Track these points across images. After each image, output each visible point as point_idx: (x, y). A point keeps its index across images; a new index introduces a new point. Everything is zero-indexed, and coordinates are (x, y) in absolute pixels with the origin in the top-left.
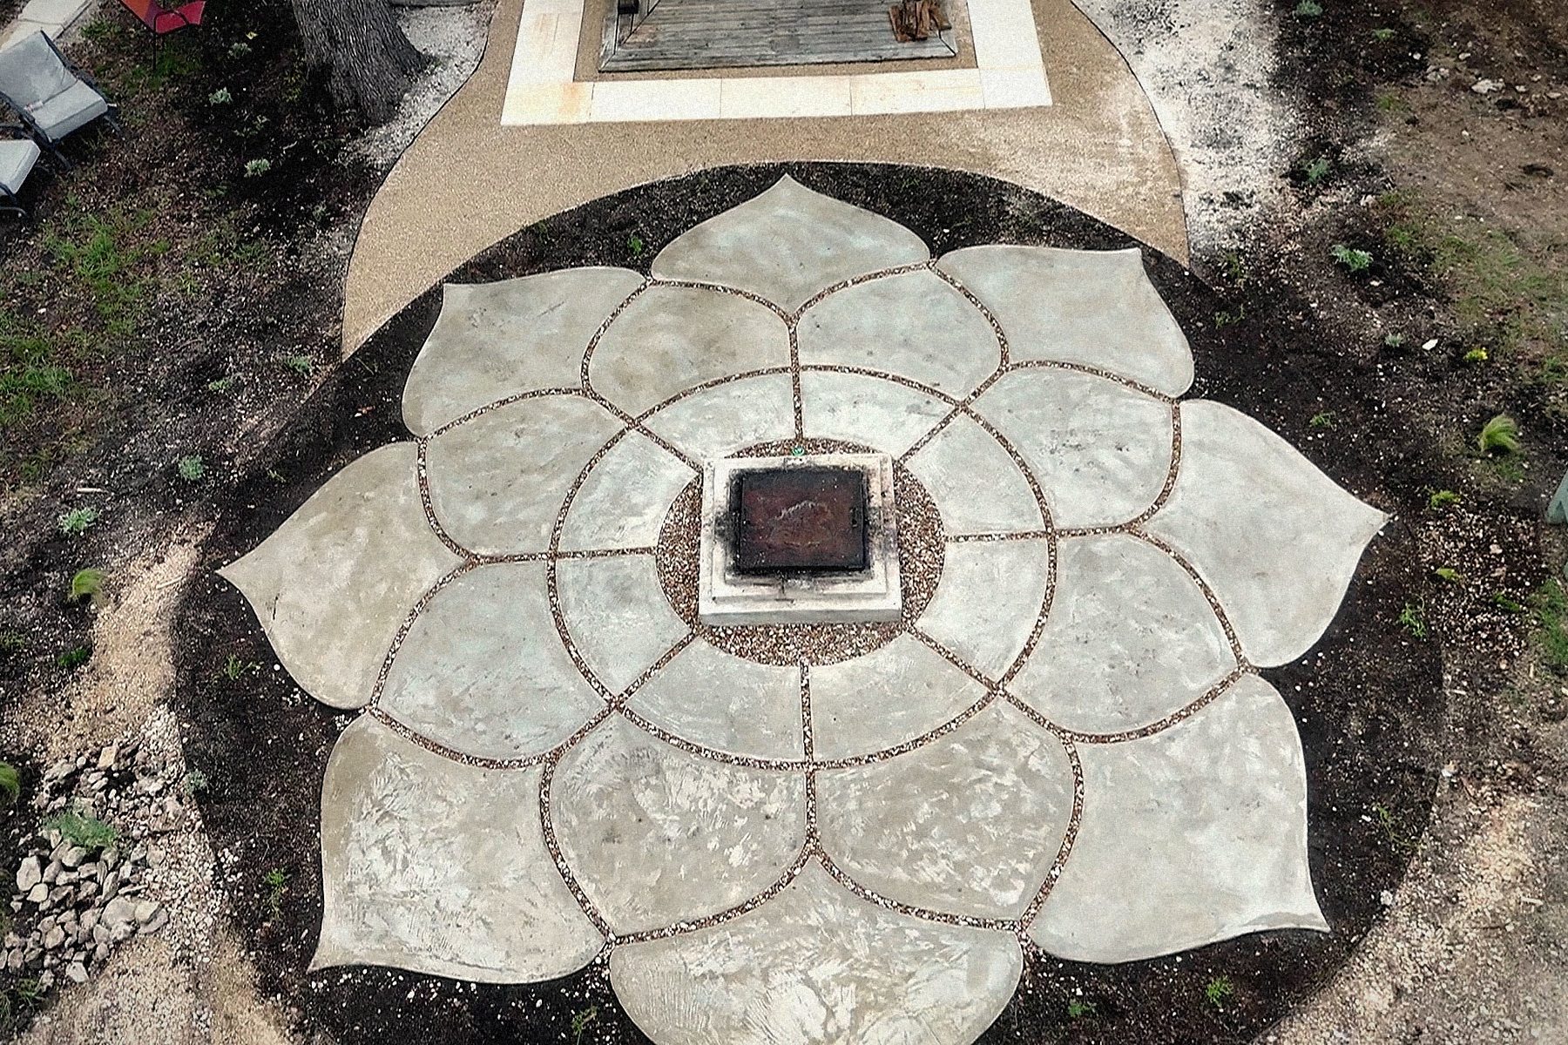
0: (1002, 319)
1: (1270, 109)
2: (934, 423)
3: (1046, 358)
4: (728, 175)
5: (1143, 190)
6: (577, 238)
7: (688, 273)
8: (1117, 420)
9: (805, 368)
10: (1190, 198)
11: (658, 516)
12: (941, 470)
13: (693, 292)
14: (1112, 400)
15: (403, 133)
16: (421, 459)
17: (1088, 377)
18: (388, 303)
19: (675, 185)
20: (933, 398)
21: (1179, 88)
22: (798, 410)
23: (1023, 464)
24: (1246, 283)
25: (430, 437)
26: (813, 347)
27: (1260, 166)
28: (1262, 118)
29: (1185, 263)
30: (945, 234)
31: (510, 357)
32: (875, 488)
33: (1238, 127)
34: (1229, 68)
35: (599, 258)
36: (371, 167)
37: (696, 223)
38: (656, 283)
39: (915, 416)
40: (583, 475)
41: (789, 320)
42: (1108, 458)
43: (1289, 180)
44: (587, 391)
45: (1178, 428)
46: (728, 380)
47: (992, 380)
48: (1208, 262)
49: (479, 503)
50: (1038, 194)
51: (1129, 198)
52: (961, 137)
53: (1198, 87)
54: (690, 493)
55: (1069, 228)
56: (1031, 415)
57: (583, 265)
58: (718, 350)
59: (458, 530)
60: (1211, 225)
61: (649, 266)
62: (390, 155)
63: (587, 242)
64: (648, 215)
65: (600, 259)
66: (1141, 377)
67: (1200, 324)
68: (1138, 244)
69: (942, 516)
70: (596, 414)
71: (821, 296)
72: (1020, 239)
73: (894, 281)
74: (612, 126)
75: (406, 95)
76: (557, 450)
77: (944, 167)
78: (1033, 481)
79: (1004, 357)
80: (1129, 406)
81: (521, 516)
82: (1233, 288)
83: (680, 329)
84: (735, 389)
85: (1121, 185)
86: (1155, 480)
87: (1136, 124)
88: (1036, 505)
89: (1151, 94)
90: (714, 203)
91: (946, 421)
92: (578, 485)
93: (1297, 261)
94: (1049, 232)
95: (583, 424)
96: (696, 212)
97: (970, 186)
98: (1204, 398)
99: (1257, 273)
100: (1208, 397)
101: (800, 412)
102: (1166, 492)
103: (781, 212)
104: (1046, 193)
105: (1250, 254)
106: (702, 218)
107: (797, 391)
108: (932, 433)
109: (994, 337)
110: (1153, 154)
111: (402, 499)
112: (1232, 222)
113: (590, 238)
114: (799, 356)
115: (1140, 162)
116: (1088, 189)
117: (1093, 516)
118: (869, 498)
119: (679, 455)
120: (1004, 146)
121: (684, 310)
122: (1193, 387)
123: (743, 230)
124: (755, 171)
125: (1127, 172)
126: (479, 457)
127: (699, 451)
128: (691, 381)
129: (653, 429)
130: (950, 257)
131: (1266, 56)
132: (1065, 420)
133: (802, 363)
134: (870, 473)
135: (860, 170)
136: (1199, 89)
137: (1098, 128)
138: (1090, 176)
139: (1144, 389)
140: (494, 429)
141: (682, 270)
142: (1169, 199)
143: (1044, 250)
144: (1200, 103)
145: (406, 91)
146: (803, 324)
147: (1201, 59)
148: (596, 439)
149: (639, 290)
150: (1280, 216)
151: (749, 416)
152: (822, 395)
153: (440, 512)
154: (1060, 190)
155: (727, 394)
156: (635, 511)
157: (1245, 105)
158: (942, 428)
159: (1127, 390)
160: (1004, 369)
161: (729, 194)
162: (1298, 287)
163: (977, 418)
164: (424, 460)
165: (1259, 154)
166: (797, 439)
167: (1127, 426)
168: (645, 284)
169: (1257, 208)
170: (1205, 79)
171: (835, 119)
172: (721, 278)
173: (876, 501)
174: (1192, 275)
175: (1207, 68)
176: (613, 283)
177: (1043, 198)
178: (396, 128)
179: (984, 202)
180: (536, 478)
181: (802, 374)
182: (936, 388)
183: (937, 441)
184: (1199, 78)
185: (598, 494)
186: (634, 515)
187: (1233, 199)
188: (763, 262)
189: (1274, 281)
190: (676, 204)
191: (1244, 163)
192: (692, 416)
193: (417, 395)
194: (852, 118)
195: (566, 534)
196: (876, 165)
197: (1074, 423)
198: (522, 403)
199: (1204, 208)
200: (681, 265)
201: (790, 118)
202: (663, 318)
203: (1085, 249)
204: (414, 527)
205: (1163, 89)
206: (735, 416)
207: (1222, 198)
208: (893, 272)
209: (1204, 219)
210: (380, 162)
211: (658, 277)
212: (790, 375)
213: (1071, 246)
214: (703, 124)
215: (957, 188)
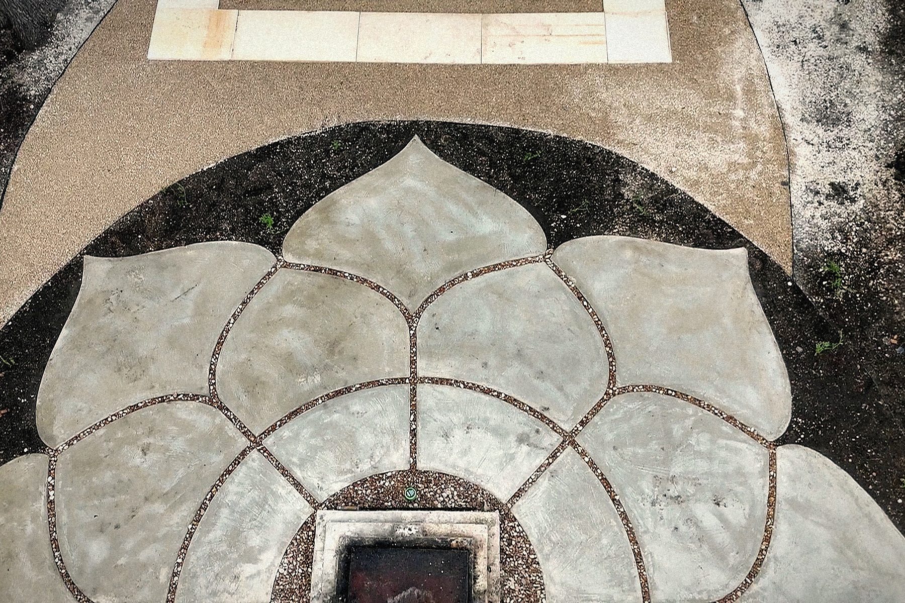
0: (611, 329)
1: (880, 78)
2: (541, 459)
3: (652, 383)
4: (361, 131)
5: (753, 175)
6: (214, 204)
7: (318, 254)
8: (716, 468)
9: (422, 380)
10: (798, 184)
11: (273, 564)
12: (546, 520)
13: (321, 278)
14: (713, 442)
15: (56, 58)
16: (50, 478)
17: (691, 409)
18: (32, 275)
19: (309, 143)
20: (542, 426)
21: (793, 47)
22: (413, 433)
23: (624, 516)
24: (846, 295)
25: (61, 448)
26: (430, 355)
27: (867, 150)
28: (872, 89)
29: (788, 270)
30: (562, 221)
31: (142, 352)
32: (481, 566)
33: (848, 101)
34: (844, 26)
35: (233, 230)
36: (24, 98)
37: (328, 191)
38: (287, 265)
39: (525, 448)
40: (203, 506)
41: (411, 318)
42: (705, 514)
43: (893, 170)
44: (213, 400)
45: (773, 479)
46: (348, 390)
47: (599, 406)
48: (809, 266)
49: (102, 537)
50: (653, 174)
51: (739, 183)
52: (583, 97)
53: (812, 46)
54: (305, 536)
55: (680, 219)
56: (635, 455)
57: (217, 239)
58: (340, 353)
59: (81, 572)
60: (815, 221)
61: (280, 244)
62: (43, 85)
63: (223, 211)
64: (283, 178)
65: (233, 233)
66: (741, 413)
67: (799, 349)
68: (746, 243)
69: (546, 580)
70: (221, 429)
71: (442, 290)
72: (633, 231)
73: (511, 275)
74: (253, 64)
75: (59, 14)
76: (181, 473)
77: (565, 135)
78: (634, 540)
79: (612, 377)
80: (728, 448)
81: (143, 556)
82: (832, 300)
83: (304, 326)
84: (356, 403)
85: (733, 166)
86: (749, 546)
87: (750, 91)
88: (635, 571)
89: (766, 52)
90: (346, 167)
91: (554, 456)
92: (197, 519)
93: (896, 273)
94: (661, 222)
95: (206, 442)
96: (330, 178)
97: (589, 160)
98: (799, 443)
99: (856, 284)
100: (804, 443)
101: (415, 435)
102: (759, 563)
103: (410, 182)
104: (662, 174)
105: (851, 259)
106: (334, 187)
107: (414, 409)
108: (540, 470)
109: (603, 350)
110: (764, 130)
111: (30, 528)
112: (835, 219)
113: (227, 205)
114: (418, 364)
115: (752, 140)
116: (700, 169)
117: (688, 589)
118: (476, 578)
119: (297, 485)
120: (624, 111)
121: (311, 302)
122: (790, 428)
123: (373, 203)
124: (388, 128)
125: (738, 152)
126: (108, 476)
127: (316, 482)
128: (312, 392)
129: (273, 450)
130: (566, 248)
131: (880, 12)
132: (667, 462)
133: (421, 374)
134: (478, 546)
135: (484, 133)
136: (813, 49)
137: (712, 94)
138: (703, 153)
139: (743, 428)
140: (121, 443)
141: (312, 251)
142: (777, 188)
143: (655, 244)
144: (812, 67)
145: (58, 11)
146: (423, 324)
147: (817, 14)
148: (218, 461)
149: (270, 274)
150: (882, 213)
151: (366, 439)
152: (437, 415)
153: (65, 547)
154: (674, 169)
155: (347, 407)
156: (251, 557)
157: (856, 73)
158: (549, 464)
159: (727, 428)
160: (611, 391)
161: (360, 156)
162: (896, 306)
163: (583, 454)
164: (53, 478)
165: (866, 136)
166: (410, 471)
167: (726, 476)
168: (275, 267)
169: (861, 203)
170: (819, 38)
171: (466, 67)
172: (347, 263)
173: (481, 583)
174: (795, 288)
175: (823, 23)
176: (246, 262)
177: (657, 179)
178: (49, 51)
179: (602, 180)
180: (158, 507)
181: (420, 388)
182: (546, 414)
183: (544, 483)
184: (814, 35)
185: (217, 533)
186: (249, 561)
187: (839, 192)
188: (389, 245)
189: (872, 295)
190: (310, 167)
191: (851, 146)
192: (312, 436)
193: (51, 396)
194: (482, 67)
195: (184, 582)
196: (500, 129)
197: (677, 469)
198: (150, 411)
199: (810, 199)
200: (312, 245)
201: (422, 65)
202: (289, 310)
203: (695, 246)
204: (39, 565)
205: (778, 47)
206: (351, 437)
207: (827, 189)
208: (511, 265)
209: (808, 214)
210: (33, 93)
211: (288, 258)
212: (407, 387)
213: (681, 242)
214: (340, 67)
215: (577, 162)
